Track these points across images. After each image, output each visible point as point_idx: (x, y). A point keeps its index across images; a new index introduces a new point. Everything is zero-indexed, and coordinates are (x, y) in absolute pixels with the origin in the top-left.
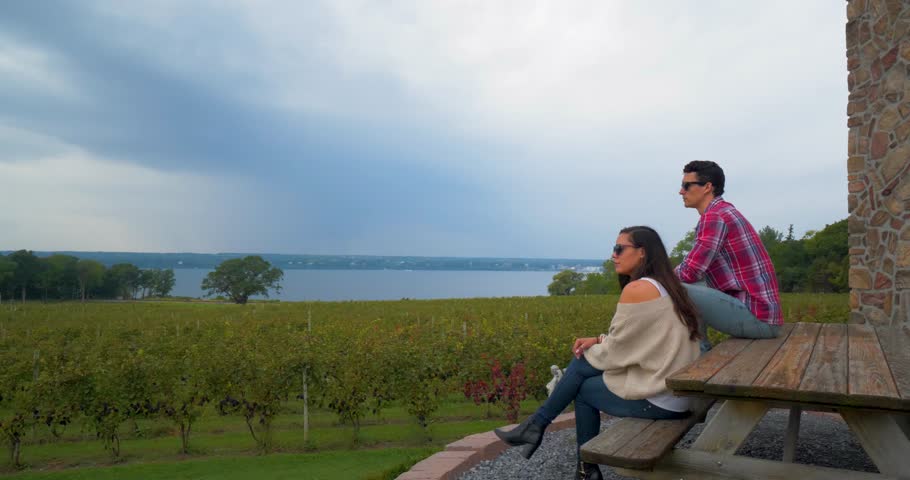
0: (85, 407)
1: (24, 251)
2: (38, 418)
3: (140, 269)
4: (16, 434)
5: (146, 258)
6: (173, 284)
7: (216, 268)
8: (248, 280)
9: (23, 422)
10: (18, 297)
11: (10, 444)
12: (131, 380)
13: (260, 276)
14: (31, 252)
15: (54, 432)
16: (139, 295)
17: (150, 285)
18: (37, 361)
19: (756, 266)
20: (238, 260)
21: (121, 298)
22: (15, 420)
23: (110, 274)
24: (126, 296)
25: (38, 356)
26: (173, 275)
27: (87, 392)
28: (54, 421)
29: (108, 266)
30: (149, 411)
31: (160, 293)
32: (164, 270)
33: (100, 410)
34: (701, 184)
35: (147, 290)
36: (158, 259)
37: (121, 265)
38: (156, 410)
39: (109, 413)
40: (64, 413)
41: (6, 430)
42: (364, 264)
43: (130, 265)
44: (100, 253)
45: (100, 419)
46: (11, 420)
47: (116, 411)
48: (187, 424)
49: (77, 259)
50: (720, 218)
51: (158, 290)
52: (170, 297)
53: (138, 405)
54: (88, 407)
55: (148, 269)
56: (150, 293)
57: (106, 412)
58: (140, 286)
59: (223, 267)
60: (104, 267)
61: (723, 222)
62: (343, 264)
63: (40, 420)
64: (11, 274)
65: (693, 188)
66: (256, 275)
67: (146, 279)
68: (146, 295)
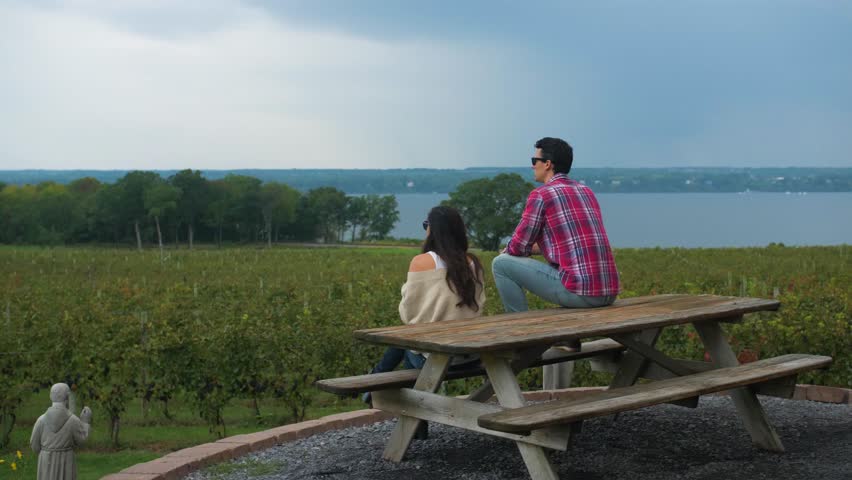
0: (186, 381)
1: (189, 171)
2: (137, 391)
3: (347, 195)
4: (115, 410)
5: (359, 178)
6: (396, 219)
7: (451, 194)
8: (499, 213)
9: (121, 395)
10: (184, 239)
11: (109, 418)
12: (235, 351)
13: (519, 206)
14: (198, 172)
15: (166, 413)
16: (347, 236)
17: (362, 220)
18: (145, 325)
19: (570, 241)
20: (484, 181)
21: (321, 240)
22: (113, 393)
23: (305, 203)
24: (330, 238)
25: (146, 320)
26: (395, 205)
27: (187, 363)
28: (154, 396)
29: (304, 191)
30: (255, 389)
31: (377, 233)
32: (381, 196)
33: (203, 385)
34: (544, 160)
35: (359, 228)
36: (377, 179)
37: (321, 191)
38: (263, 389)
39: (212, 390)
40: (164, 387)
41: (104, 403)
42: (709, 183)
43: (334, 191)
44: (295, 171)
45: (203, 398)
46: (110, 391)
47: (220, 387)
48: (300, 409)
49: (260, 182)
50: (539, 195)
51: (374, 227)
52: (392, 239)
53: (245, 381)
54: (189, 381)
55: (359, 196)
56: (363, 233)
57: (209, 389)
58: (349, 223)
59: (462, 190)
60: (296, 194)
61: (541, 200)
62: (671, 182)
63: (139, 393)
64: (173, 204)
65: (539, 163)
66: (513, 204)
67: (355, 212)
68: (357, 235)
